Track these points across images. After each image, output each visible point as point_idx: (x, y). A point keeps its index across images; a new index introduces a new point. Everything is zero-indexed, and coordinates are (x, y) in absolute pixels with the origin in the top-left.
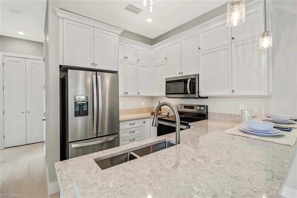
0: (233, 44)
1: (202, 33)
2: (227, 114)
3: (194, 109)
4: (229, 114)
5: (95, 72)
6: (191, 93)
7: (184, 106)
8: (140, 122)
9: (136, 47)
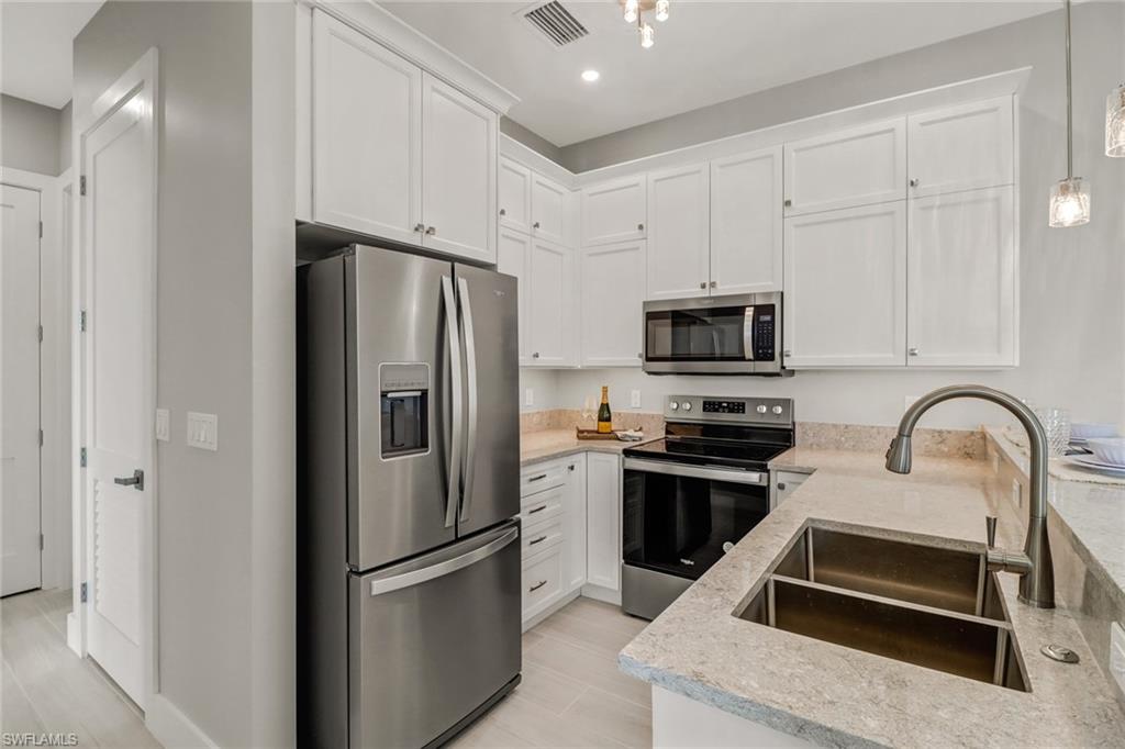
0: (911, 202)
1: (795, 151)
2: (864, 427)
3: (744, 412)
4: (873, 427)
5: (449, 264)
6: (758, 357)
7: (705, 403)
8: (558, 467)
9: (527, 172)
